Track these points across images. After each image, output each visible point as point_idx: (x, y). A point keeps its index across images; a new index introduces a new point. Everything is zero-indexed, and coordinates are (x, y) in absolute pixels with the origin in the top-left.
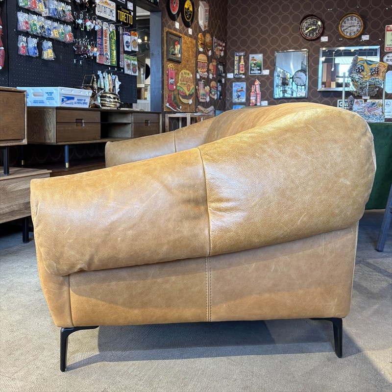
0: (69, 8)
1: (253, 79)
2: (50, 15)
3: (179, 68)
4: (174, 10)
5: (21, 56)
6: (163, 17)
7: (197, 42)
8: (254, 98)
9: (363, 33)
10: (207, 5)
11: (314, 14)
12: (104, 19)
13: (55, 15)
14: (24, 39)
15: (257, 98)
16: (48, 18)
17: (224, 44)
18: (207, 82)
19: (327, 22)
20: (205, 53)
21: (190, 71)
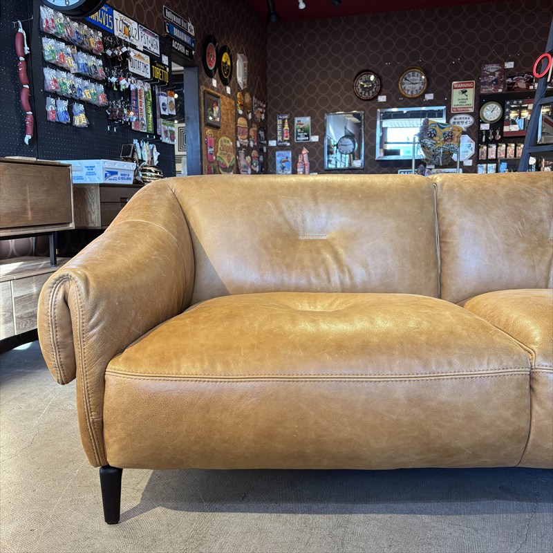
0: (100, 62)
1: (300, 147)
2: (80, 71)
3: (218, 135)
4: (210, 65)
5: (50, 122)
6: (199, 72)
7: (236, 103)
8: (302, 170)
9: (427, 92)
10: (246, 58)
11: (370, 69)
12: (138, 77)
13: (85, 71)
14: (53, 101)
15: (304, 170)
16: (78, 75)
17: (265, 106)
18: (248, 151)
19: (385, 79)
20: (245, 116)
21: (230, 138)
